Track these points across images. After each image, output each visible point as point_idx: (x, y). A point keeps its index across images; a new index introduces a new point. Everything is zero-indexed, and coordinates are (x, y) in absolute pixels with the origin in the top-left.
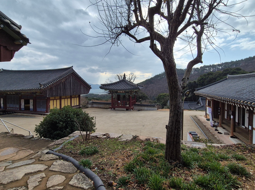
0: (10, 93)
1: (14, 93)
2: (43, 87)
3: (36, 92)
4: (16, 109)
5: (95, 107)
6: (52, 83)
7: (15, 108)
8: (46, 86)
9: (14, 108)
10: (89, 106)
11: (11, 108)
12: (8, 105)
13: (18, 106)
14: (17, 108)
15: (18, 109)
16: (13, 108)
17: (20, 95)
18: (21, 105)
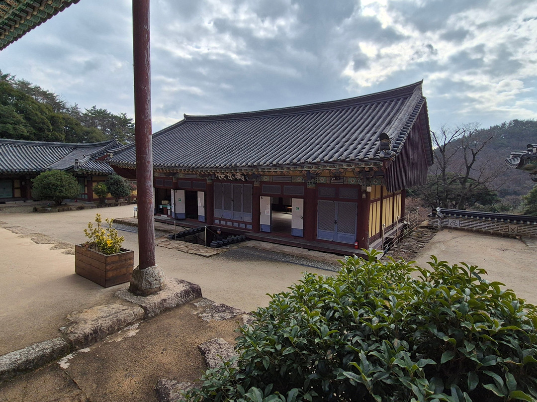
0: (226, 177)
1: (239, 176)
3: (317, 174)
4: (242, 226)
5: (456, 229)
7: (239, 222)
9: (236, 221)
11: (227, 220)
12: (217, 213)
13: (248, 218)
14: (246, 223)
15: (250, 227)
16: (233, 221)
17: (256, 184)
18: (259, 213)
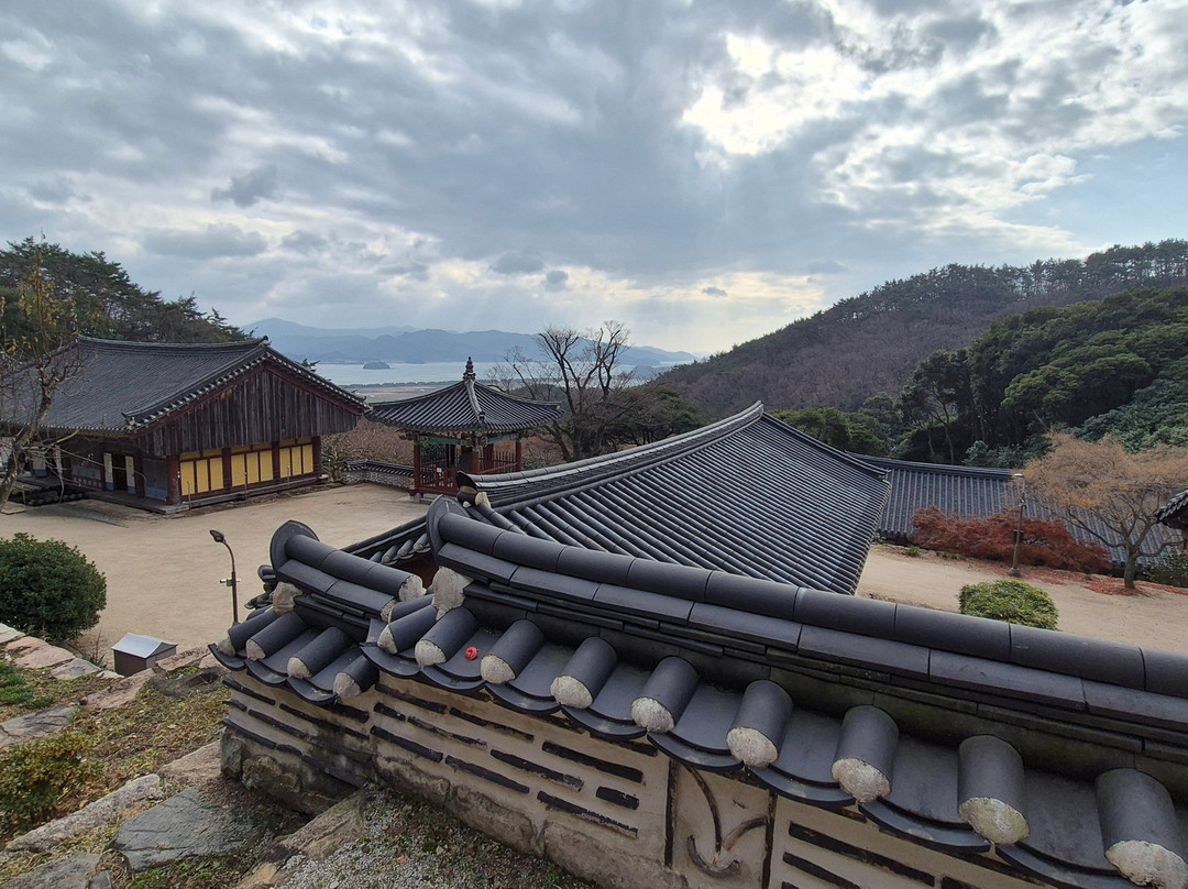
2: (135, 425)
4: (95, 483)
5: (376, 483)
6: (170, 407)
7: (92, 480)
8: (146, 421)
10: (349, 477)
11: (82, 478)
12: (74, 470)
13: (98, 476)
14: (97, 481)
15: (100, 485)
16: (87, 481)
18: (104, 471)
